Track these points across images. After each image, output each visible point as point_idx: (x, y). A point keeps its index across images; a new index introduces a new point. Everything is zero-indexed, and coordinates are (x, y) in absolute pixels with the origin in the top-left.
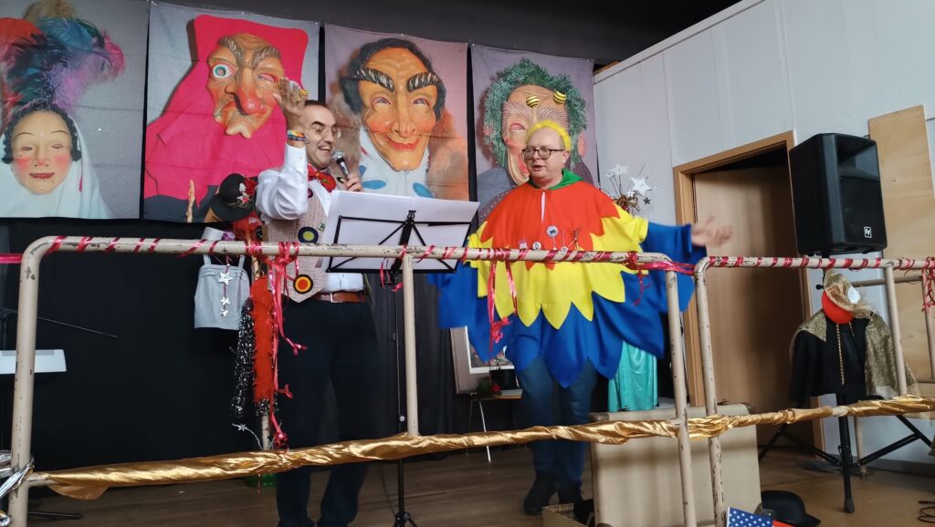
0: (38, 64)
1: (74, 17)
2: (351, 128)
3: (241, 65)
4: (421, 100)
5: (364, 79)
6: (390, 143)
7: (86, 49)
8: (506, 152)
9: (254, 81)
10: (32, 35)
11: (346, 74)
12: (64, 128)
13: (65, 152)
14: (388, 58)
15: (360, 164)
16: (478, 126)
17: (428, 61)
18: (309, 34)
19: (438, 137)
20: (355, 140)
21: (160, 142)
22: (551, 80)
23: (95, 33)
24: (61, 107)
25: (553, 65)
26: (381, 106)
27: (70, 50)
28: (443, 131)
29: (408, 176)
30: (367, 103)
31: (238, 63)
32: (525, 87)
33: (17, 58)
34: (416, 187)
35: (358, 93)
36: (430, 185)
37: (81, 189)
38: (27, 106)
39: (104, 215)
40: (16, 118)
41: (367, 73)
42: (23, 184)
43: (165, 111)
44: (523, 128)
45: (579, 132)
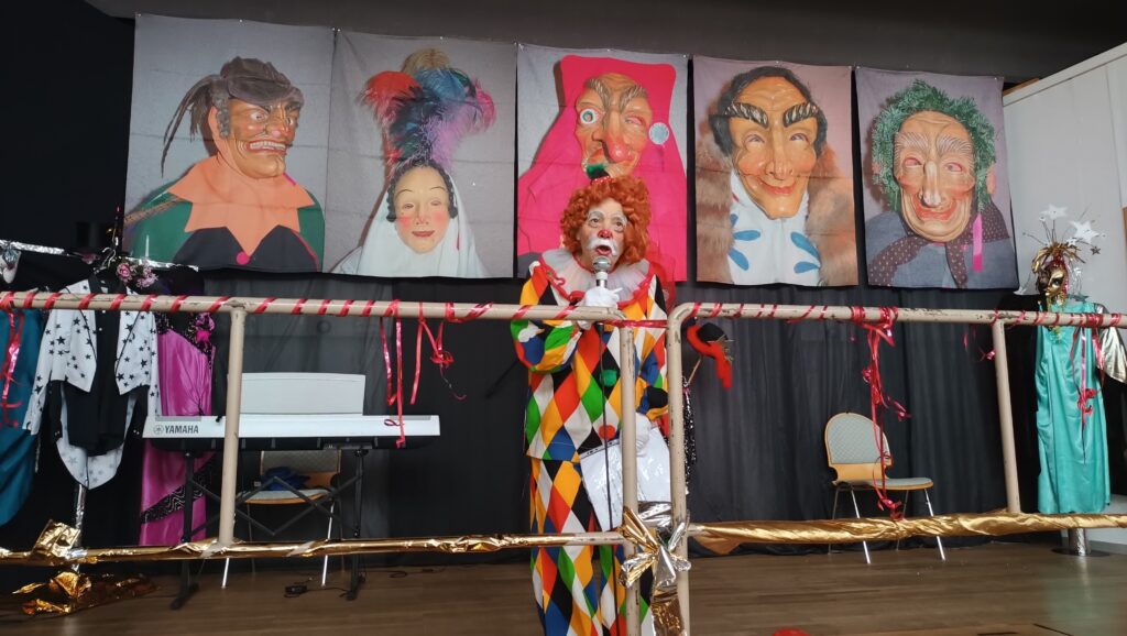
0: (417, 119)
1: (447, 66)
2: (722, 172)
3: (607, 108)
4: (800, 136)
5: (736, 115)
6: (764, 187)
7: (459, 99)
8: (899, 192)
9: (621, 125)
10: (411, 88)
11: (715, 112)
12: (443, 185)
13: (443, 209)
14: (762, 89)
15: (732, 212)
16: (865, 162)
17: (806, 90)
18: (676, 68)
19: (818, 178)
20: (726, 186)
21: (531, 197)
22: (951, 104)
23: (467, 82)
24: (437, 162)
25: (953, 87)
26: (754, 146)
27: (444, 101)
28: (825, 170)
29: (785, 224)
30: (739, 142)
31: (605, 105)
32: (920, 114)
33: (399, 113)
34: (794, 236)
35: (728, 132)
36: (810, 235)
37: (458, 247)
38: (407, 162)
39: (481, 275)
40: (398, 174)
41: (739, 108)
42: (406, 242)
43: (534, 163)
44: (919, 163)
45: (987, 165)
